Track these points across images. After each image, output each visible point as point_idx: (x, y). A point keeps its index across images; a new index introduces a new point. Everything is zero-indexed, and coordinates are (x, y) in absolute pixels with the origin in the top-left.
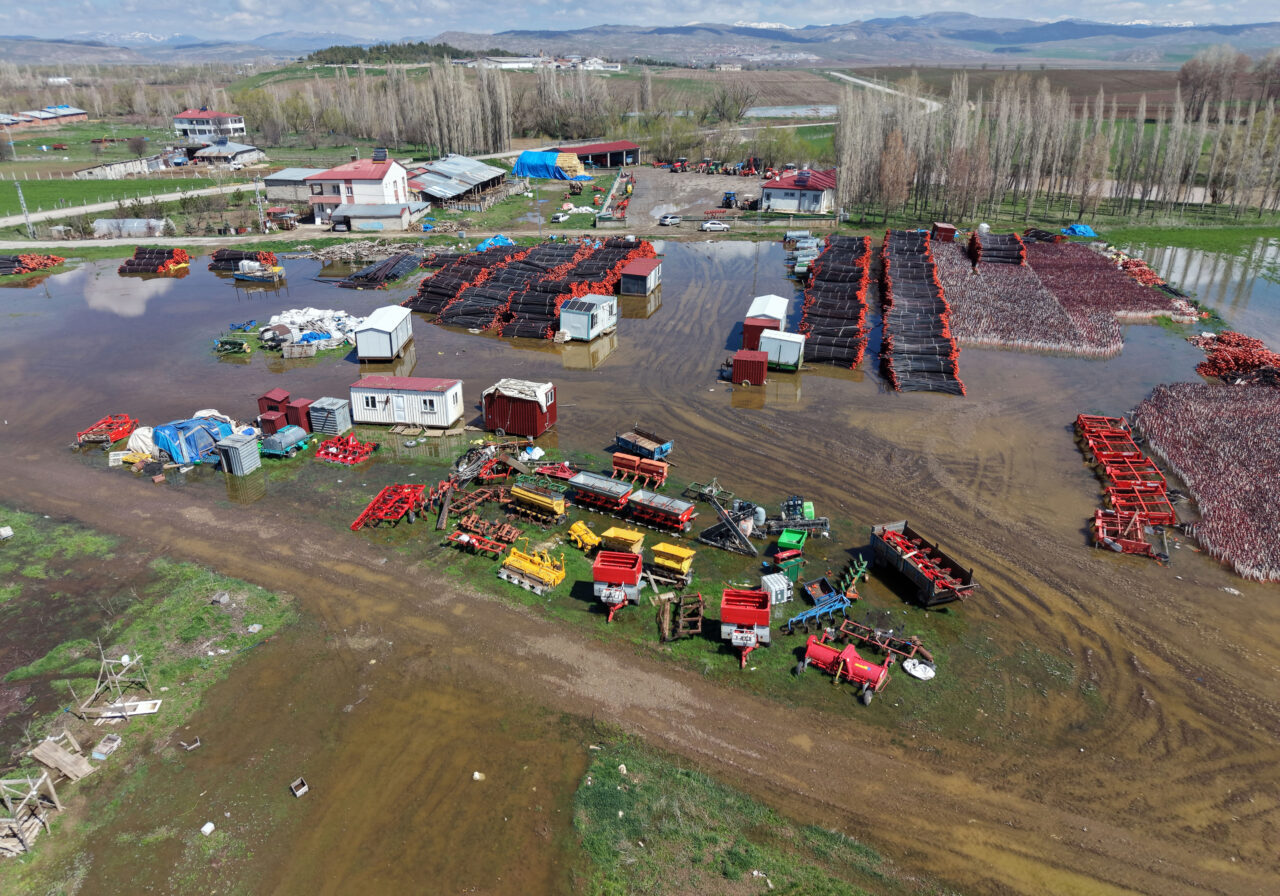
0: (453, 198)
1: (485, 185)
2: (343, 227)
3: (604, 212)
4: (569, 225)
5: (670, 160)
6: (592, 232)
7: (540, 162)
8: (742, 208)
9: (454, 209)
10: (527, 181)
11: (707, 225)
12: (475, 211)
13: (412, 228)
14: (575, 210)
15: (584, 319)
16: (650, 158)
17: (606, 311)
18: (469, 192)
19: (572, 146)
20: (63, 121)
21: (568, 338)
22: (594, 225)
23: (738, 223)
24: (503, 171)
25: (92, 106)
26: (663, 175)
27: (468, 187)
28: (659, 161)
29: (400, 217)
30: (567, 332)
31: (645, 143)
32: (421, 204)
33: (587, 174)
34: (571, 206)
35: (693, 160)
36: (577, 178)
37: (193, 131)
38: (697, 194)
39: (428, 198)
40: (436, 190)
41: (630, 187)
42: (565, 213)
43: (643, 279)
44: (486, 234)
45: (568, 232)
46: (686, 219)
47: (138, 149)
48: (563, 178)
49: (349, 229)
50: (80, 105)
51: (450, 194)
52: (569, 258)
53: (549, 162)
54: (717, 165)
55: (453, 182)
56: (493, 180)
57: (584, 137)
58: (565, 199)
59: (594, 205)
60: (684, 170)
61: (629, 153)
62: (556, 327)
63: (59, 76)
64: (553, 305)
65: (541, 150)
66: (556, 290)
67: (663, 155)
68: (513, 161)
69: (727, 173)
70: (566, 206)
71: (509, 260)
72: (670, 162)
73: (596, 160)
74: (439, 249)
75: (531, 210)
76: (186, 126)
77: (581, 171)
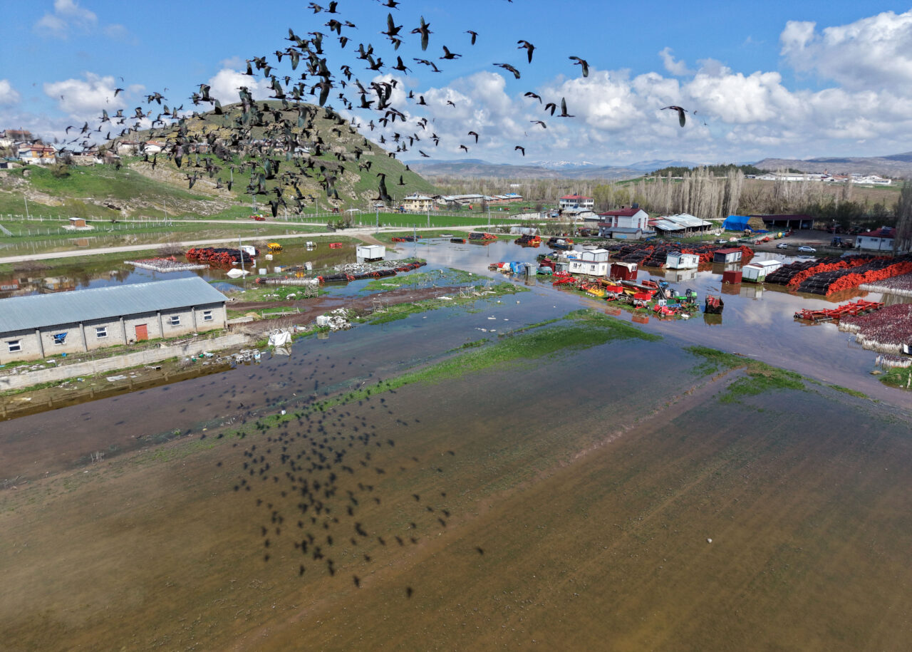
0: (671, 231)
1: (693, 228)
8: (843, 247)
9: (669, 236)
13: (641, 239)
15: (677, 260)
17: (689, 260)
18: (683, 229)
20: (511, 201)
24: (712, 224)
25: (526, 195)
29: (636, 234)
32: (652, 231)
34: (735, 239)
37: (567, 205)
39: (657, 229)
40: (663, 227)
43: (724, 255)
47: (538, 209)
50: (521, 194)
51: (671, 229)
53: (743, 222)
55: (676, 225)
61: (805, 222)
63: (516, 183)
68: (723, 222)
70: (732, 239)
75: (712, 239)
76: (565, 203)
77: (763, 228)
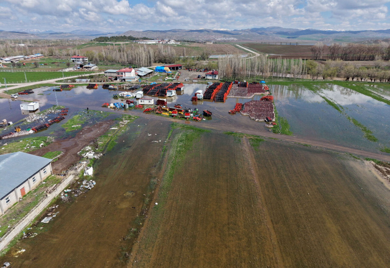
0: (144, 76)
1: (149, 73)
2: (124, 81)
3: (174, 78)
4: (167, 81)
5: (189, 68)
6: (172, 82)
7: (160, 69)
8: (202, 78)
9: (144, 78)
10: (158, 73)
11: (194, 81)
12: (148, 78)
13: (137, 81)
14: (168, 78)
15: (170, 93)
16: (184, 68)
17: (174, 92)
18: (146, 75)
19: (167, 65)
20: (39, 58)
21: (168, 96)
22: (172, 81)
23: (200, 81)
24: (153, 71)
26: (187, 71)
27: (146, 74)
28: (187, 69)
29: (135, 79)
30: (168, 95)
31: (183, 65)
32: (137, 77)
33: (171, 71)
34: (167, 77)
35: (194, 69)
36: (168, 72)
37: (76, 61)
38: (194, 75)
39: (139, 75)
40: (140, 74)
41: (179, 74)
42: (166, 79)
43: (180, 88)
44: (151, 82)
45: (167, 82)
46: (190, 80)
47: (69, 65)
48: (165, 72)
49: (125, 81)
50: (42, 54)
51: (143, 75)
52: (168, 85)
53: (162, 69)
54: (198, 70)
55: (143, 73)
56: (151, 72)
57: (170, 63)
58: (166, 76)
59: (172, 77)
60: (192, 71)
61: (180, 67)
62: (166, 94)
63: (20, 43)
64: (165, 91)
65: (160, 66)
66: (166, 89)
67: (187, 68)
68: (154, 69)
69: (201, 71)
70: (166, 78)
71: (157, 85)
72: (189, 69)
73: (173, 68)
74: (143, 84)
75: (159, 78)
76: (74, 60)
77: (169, 71)
